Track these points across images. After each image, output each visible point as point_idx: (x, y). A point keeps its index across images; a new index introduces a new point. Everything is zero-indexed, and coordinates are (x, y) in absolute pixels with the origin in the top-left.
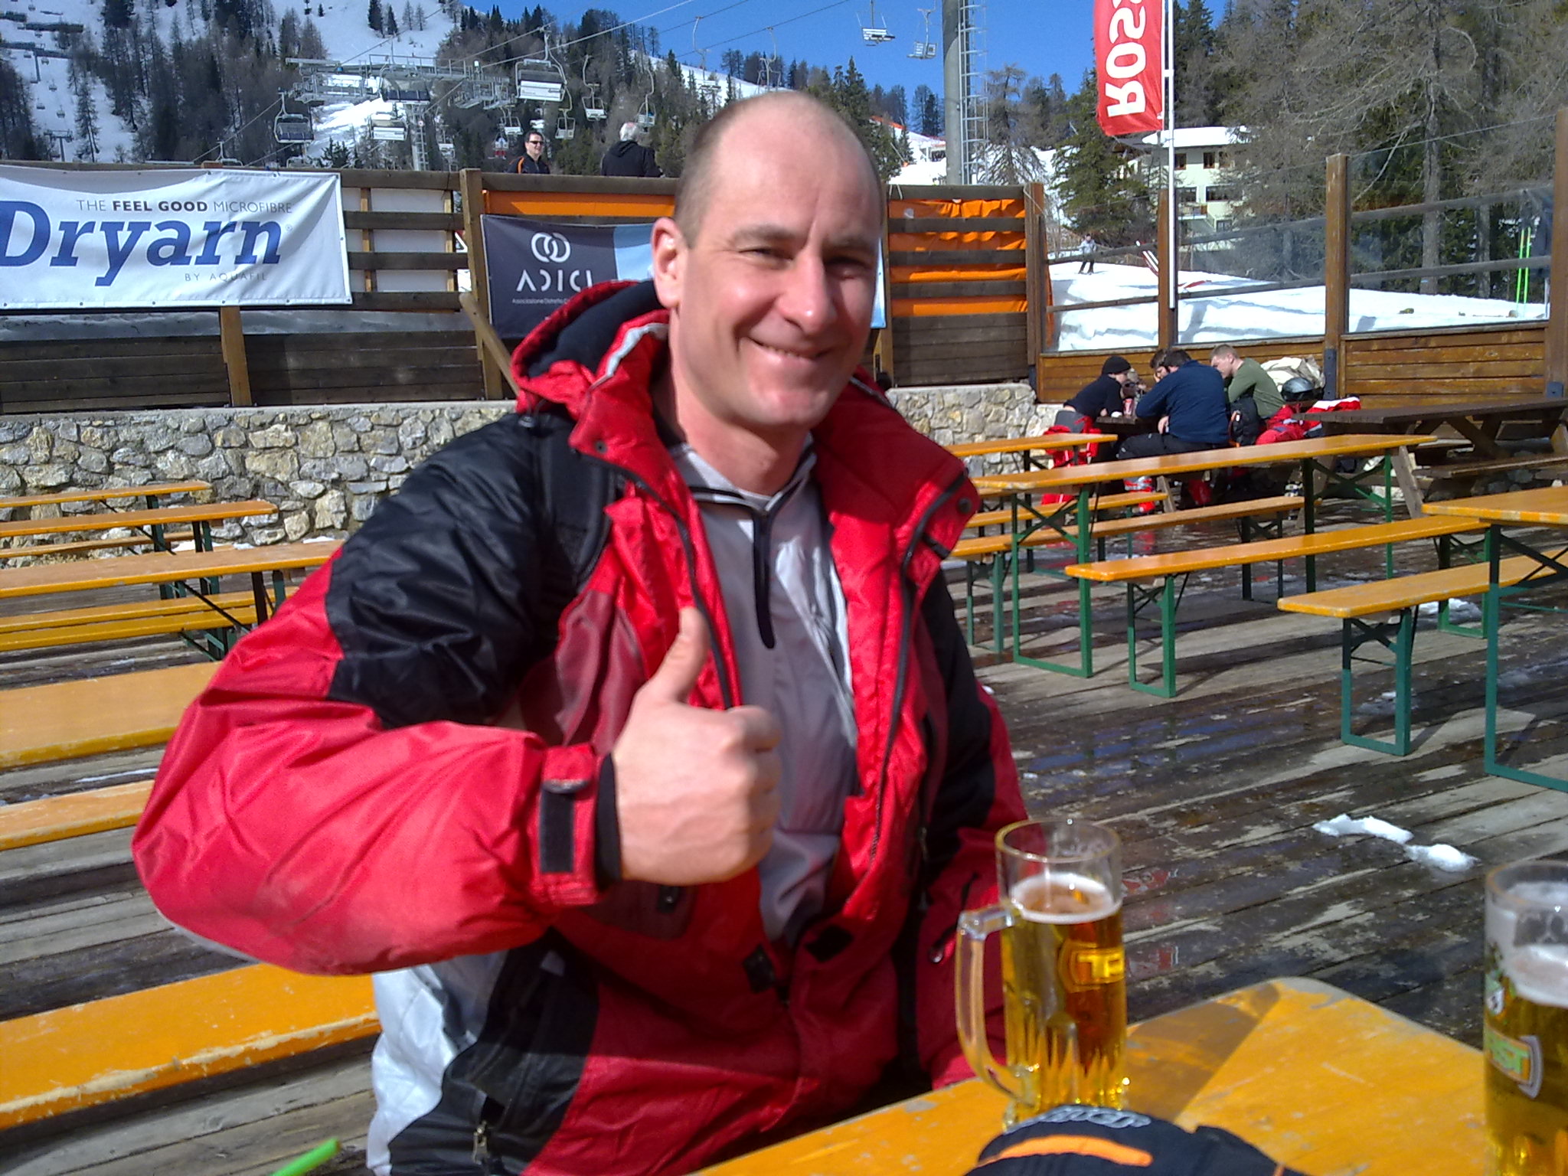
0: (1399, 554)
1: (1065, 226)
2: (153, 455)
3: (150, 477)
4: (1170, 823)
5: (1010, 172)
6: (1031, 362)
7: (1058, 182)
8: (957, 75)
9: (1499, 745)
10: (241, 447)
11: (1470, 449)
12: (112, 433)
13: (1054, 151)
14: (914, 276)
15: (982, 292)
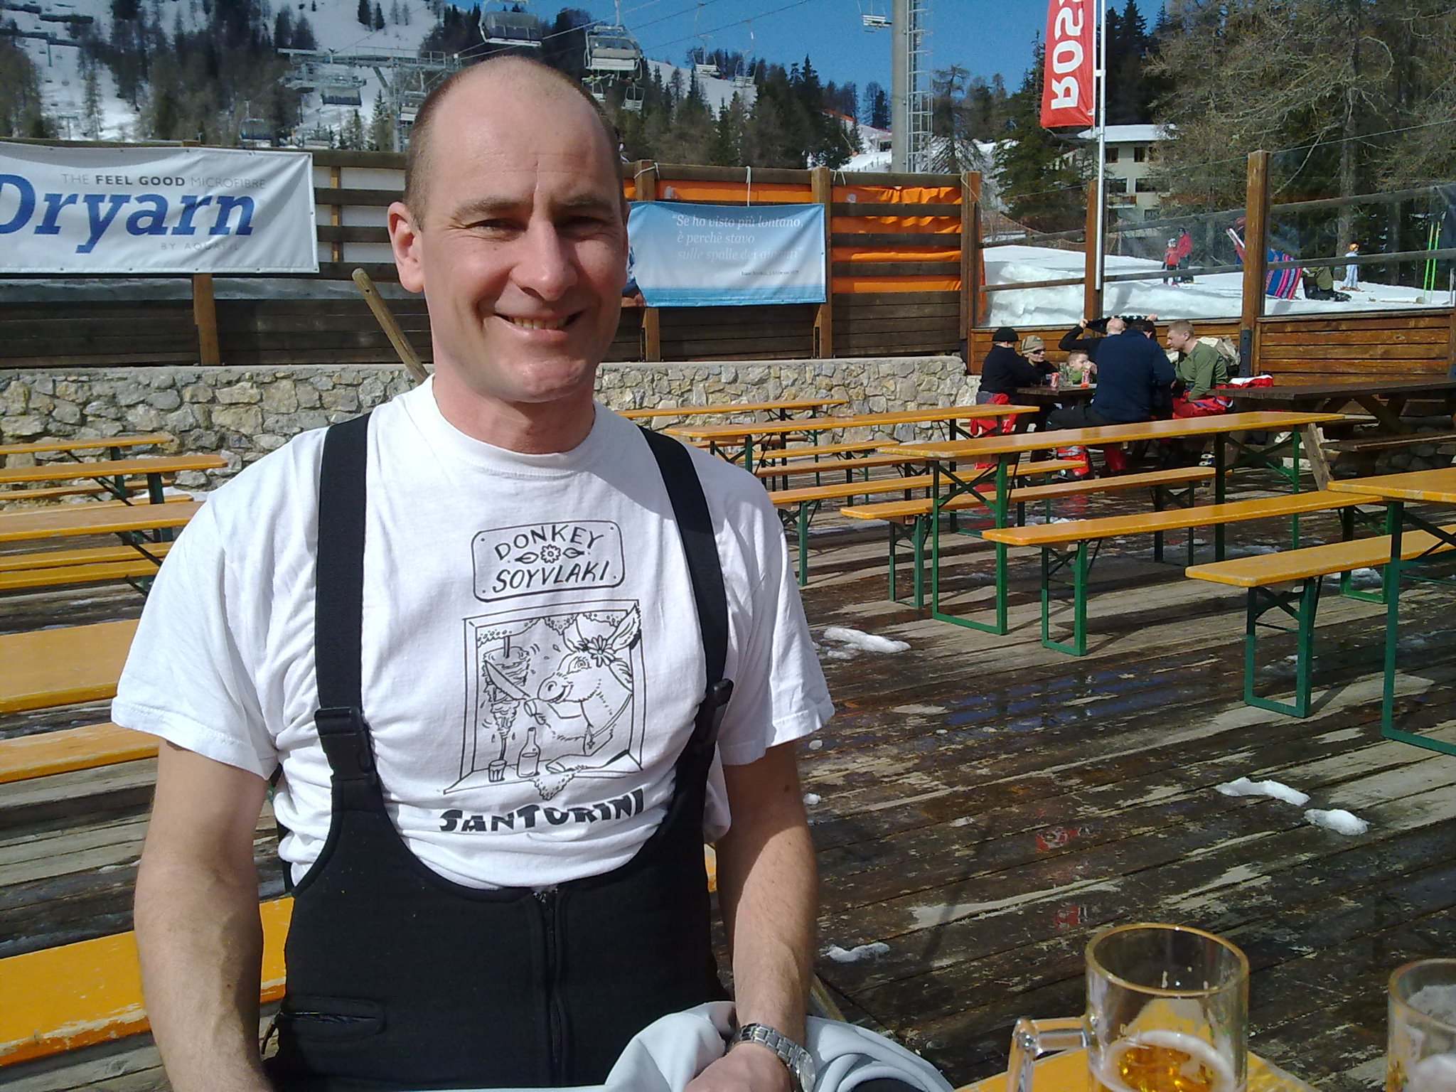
0: (1305, 521)
1: (1002, 213)
2: (124, 409)
3: (121, 428)
4: (1075, 781)
5: (953, 163)
6: (963, 336)
7: (997, 172)
8: (904, 73)
9: (1395, 708)
10: (208, 402)
11: (1376, 425)
12: (86, 388)
13: (994, 144)
14: (856, 257)
15: (919, 272)
